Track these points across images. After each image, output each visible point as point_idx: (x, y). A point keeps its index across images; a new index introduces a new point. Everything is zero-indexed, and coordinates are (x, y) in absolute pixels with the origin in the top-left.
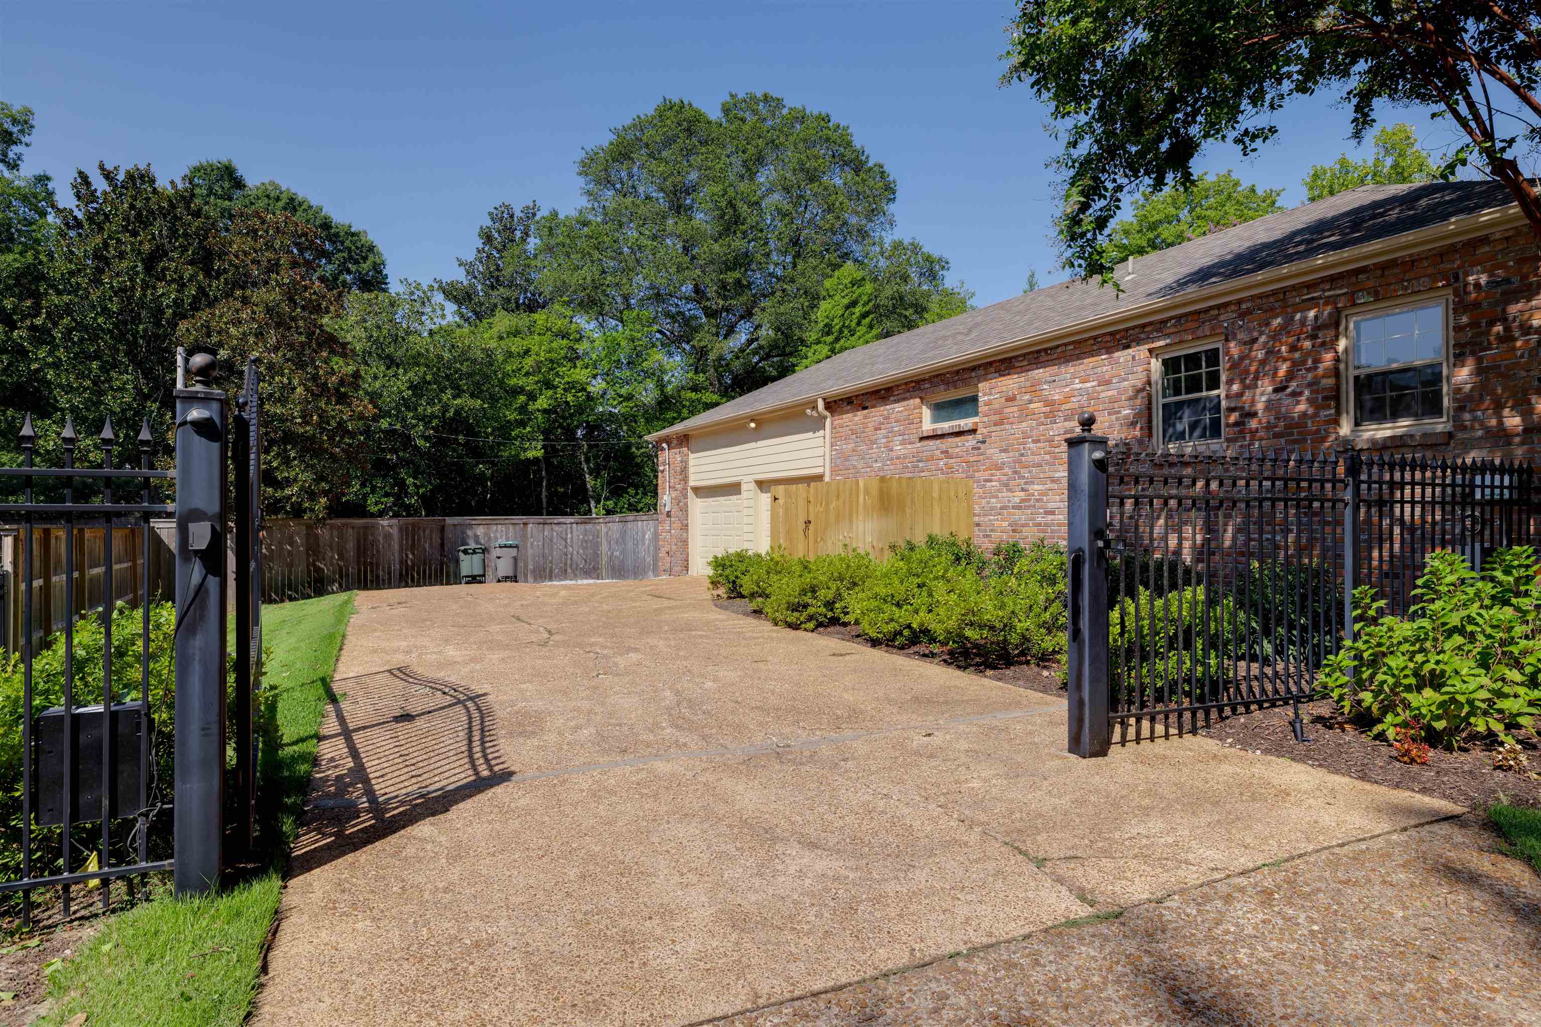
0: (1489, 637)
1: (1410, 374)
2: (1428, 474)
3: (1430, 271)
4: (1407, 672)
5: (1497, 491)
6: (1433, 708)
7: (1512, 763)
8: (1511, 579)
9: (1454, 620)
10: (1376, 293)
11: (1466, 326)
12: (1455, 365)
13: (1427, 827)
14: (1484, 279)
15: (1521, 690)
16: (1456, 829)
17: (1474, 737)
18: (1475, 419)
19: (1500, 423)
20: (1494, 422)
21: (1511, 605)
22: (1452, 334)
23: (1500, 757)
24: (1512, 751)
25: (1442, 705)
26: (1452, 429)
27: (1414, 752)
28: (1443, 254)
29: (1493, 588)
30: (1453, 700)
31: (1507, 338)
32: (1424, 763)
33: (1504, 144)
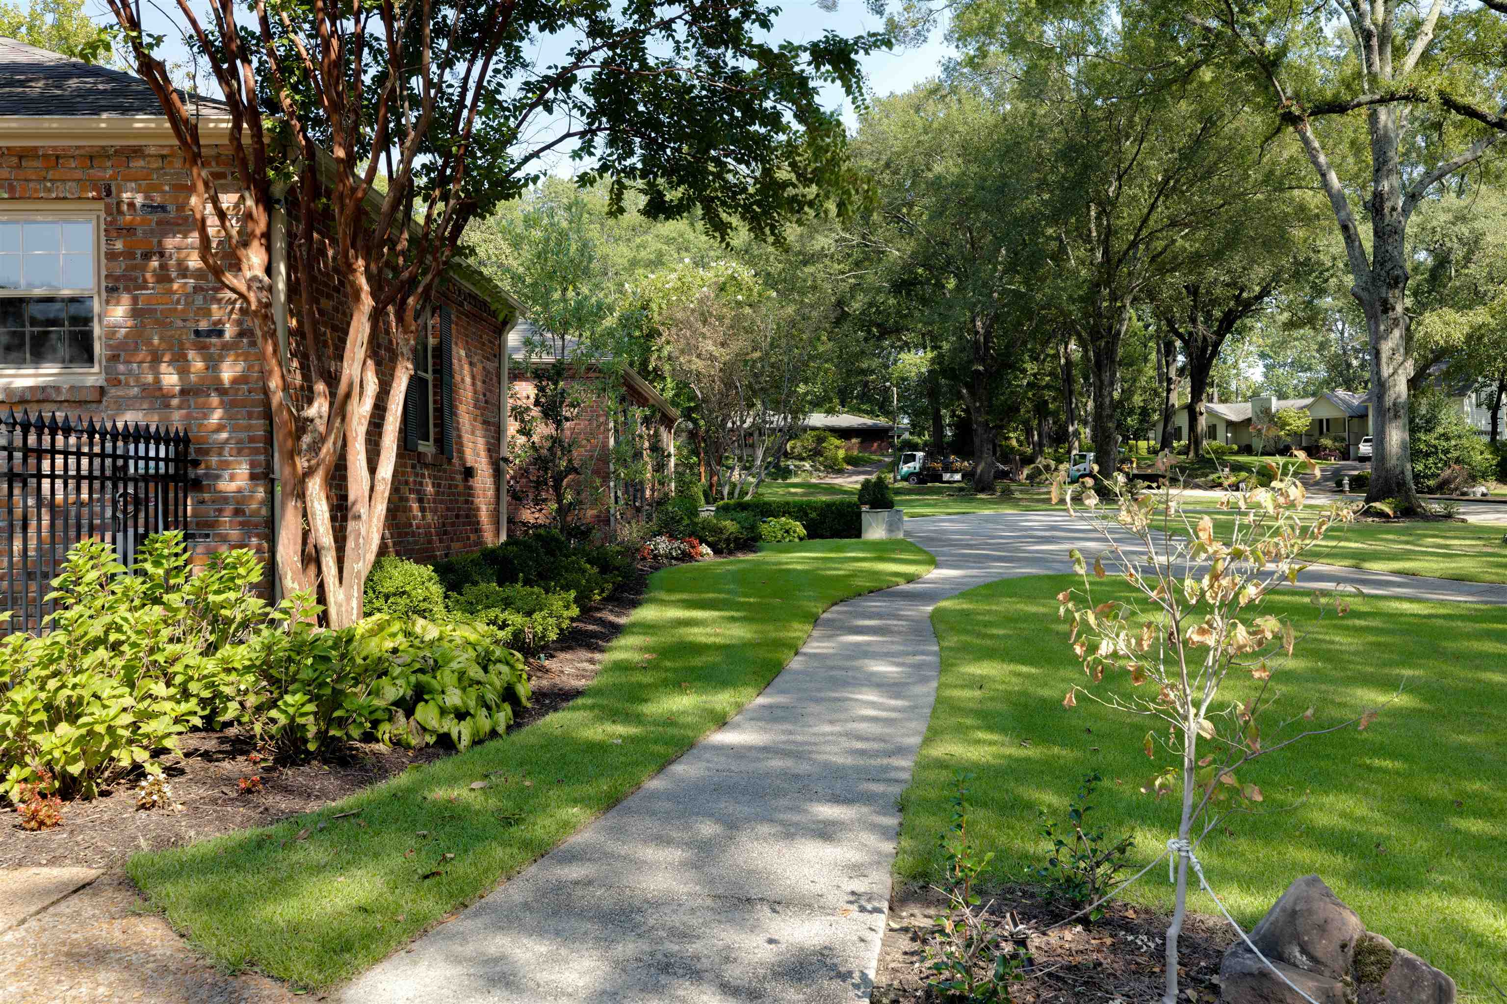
0: (134, 645)
1: (58, 306)
2: (72, 440)
3: (78, 174)
4: (37, 705)
5: (152, 464)
6: (68, 748)
7: (155, 797)
8: (161, 572)
9: (96, 629)
10: (11, 189)
11: (121, 254)
12: (108, 302)
13: (51, 910)
14: (139, 199)
15: (167, 706)
16: (86, 901)
17: (118, 775)
18: (130, 373)
19: (157, 381)
20: (150, 378)
21: (163, 603)
22: (103, 261)
23: (143, 793)
24: (157, 783)
25: (80, 740)
26: (104, 384)
27: (42, 815)
28: (93, 157)
29: (144, 583)
30: (91, 733)
31: (163, 277)
32: (56, 824)
33: (150, 40)
